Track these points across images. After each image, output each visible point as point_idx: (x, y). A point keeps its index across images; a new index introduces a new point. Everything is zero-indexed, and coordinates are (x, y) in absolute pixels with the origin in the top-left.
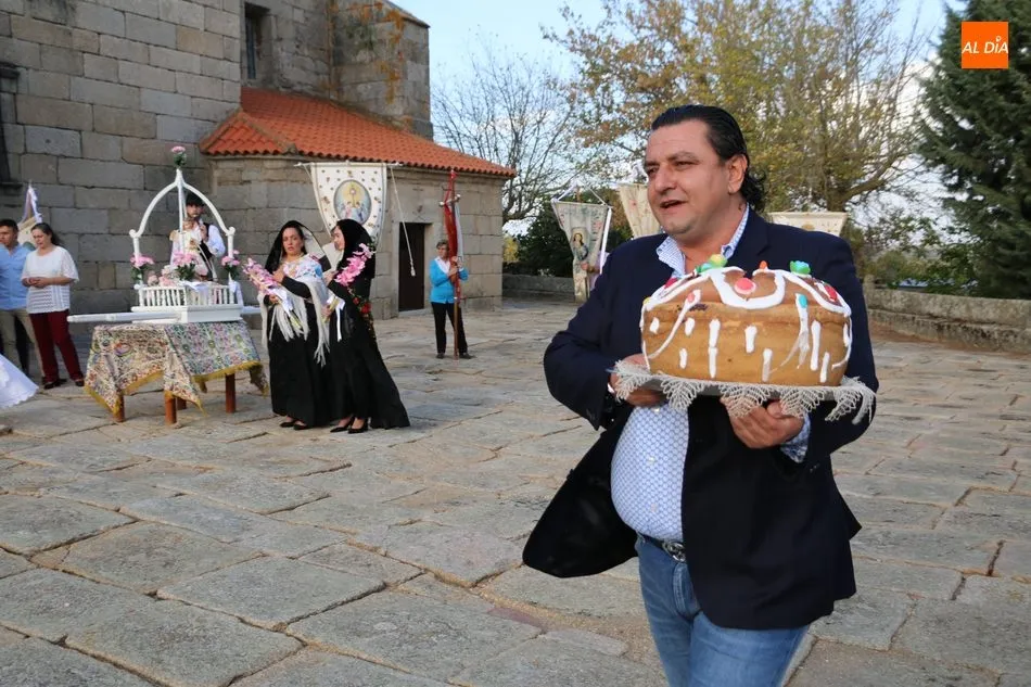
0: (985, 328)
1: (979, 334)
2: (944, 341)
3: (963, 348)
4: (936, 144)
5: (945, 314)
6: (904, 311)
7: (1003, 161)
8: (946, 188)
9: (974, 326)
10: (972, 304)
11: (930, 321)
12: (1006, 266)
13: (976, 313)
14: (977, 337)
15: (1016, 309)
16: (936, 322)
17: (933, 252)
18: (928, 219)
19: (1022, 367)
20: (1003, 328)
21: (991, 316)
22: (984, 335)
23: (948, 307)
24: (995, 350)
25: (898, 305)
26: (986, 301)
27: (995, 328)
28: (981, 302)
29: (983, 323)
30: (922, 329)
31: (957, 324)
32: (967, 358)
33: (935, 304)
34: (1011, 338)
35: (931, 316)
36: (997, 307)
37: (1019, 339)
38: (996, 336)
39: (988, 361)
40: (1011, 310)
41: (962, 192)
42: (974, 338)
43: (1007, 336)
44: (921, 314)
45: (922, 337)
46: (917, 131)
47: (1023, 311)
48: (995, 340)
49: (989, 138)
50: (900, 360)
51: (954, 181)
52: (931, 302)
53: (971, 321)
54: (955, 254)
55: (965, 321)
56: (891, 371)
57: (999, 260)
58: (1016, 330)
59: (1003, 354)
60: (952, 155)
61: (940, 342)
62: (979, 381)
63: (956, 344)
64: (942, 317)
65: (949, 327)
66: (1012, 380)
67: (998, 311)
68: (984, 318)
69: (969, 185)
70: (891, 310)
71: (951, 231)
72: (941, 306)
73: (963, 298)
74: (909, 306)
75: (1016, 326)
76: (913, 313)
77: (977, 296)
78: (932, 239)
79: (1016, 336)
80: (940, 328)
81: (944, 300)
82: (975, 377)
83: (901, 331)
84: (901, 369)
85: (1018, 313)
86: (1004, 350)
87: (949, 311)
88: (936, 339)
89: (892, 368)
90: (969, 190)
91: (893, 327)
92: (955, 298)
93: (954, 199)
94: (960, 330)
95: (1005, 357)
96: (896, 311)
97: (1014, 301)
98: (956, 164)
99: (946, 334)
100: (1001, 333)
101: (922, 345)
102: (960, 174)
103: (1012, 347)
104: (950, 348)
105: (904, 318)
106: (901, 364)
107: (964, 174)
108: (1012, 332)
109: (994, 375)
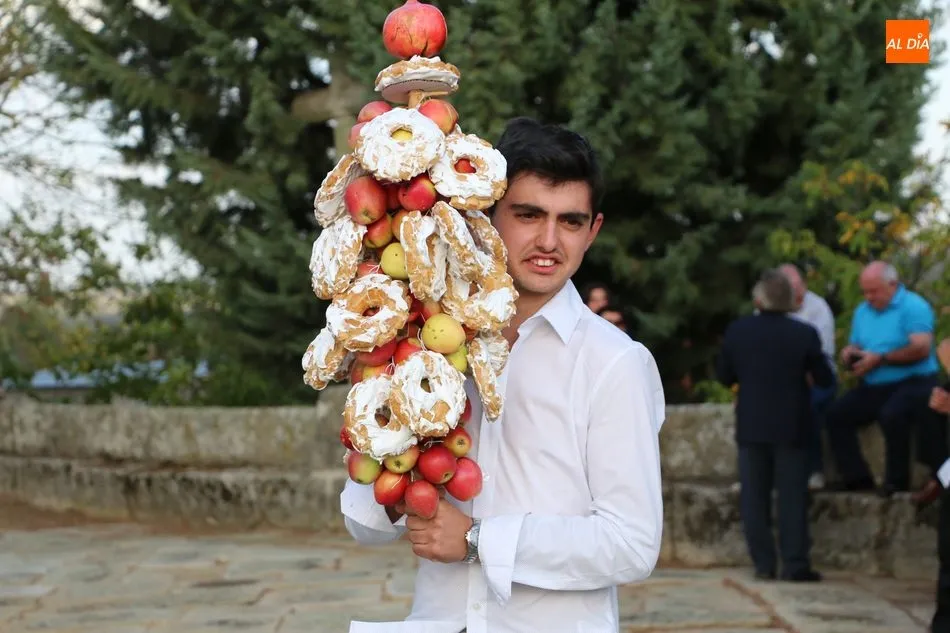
0: (228, 477)
1: (218, 494)
2: (141, 515)
3: (186, 528)
4: (85, 51)
5: (139, 452)
6: (44, 452)
7: (235, 92)
8: (117, 155)
9: (203, 476)
10: (195, 425)
11: (107, 472)
12: (261, 334)
13: (206, 444)
14: (213, 501)
15: (289, 429)
16: (120, 472)
17: (108, 305)
18: (90, 229)
19: (309, 565)
20: (264, 476)
21: (239, 449)
22: (226, 495)
23: (144, 434)
24: (253, 527)
25: (29, 438)
26: (225, 415)
27: (247, 476)
28: (216, 418)
29: (220, 466)
30: (89, 493)
31: (166, 474)
32: (194, 556)
33: (114, 429)
34: (284, 496)
35: (109, 459)
36: (249, 428)
37: (300, 499)
38: (252, 494)
39: (237, 556)
40: (279, 432)
41: (155, 161)
42: (205, 504)
43: (275, 492)
44: (84, 455)
45: (92, 511)
46: (39, 21)
47: (303, 432)
48: (250, 504)
49: (200, 41)
50: (35, 579)
51: (134, 136)
52: (106, 425)
53: (199, 464)
54: (155, 306)
55: (184, 466)
56: (13, 611)
57: (247, 321)
58: (293, 477)
59: (273, 534)
60: (123, 76)
61: (133, 518)
62: (219, 613)
63: (170, 521)
64: (134, 460)
65: (149, 482)
66: (289, 601)
67: (252, 437)
68: (224, 455)
69: (166, 147)
70: (14, 453)
71: (141, 252)
72: (129, 433)
73: (175, 411)
74: (55, 440)
75: (293, 468)
76: (64, 455)
77: (208, 403)
78: (102, 275)
79: (293, 492)
80: (130, 486)
81: (135, 418)
82: (212, 603)
83: (41, 501)
84: (38, 603)
85: (293, 439)
86: (272, 526)
87: (147, 446)
88: (124, 513)
89: (15, 602)
90: (170, 160)
91: (20, 493)
92: (158, 414)
93: (138, 181)
94: (174, 488)
95: (276, 543)
96: (26, 453)
97: (282, 411)
98: (133, 96)
99: (144, 498)
100: (262, 488)
101: (88, 533)
102: (146, 122)
103: (286, 516)
104: (155, 533)
105: (47, 470)
106: (38, 590)
107: (156, 122)
108: (284, 483)
109: (250, 591)
